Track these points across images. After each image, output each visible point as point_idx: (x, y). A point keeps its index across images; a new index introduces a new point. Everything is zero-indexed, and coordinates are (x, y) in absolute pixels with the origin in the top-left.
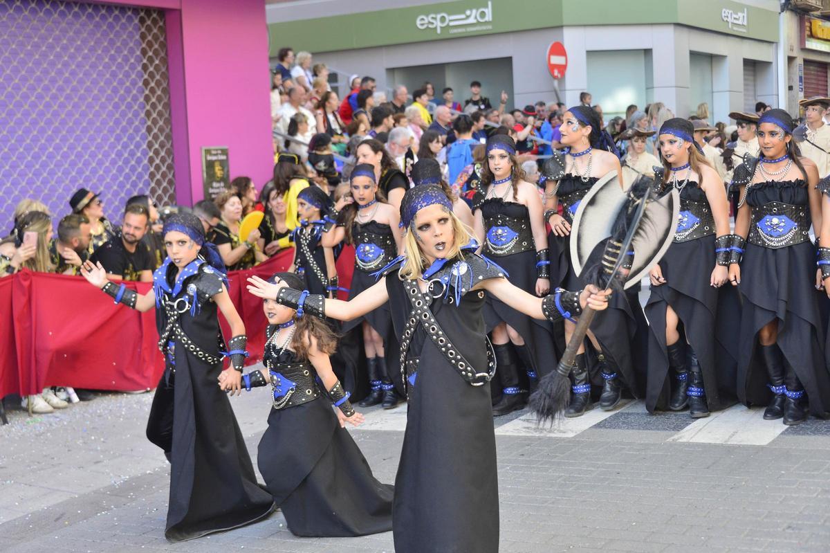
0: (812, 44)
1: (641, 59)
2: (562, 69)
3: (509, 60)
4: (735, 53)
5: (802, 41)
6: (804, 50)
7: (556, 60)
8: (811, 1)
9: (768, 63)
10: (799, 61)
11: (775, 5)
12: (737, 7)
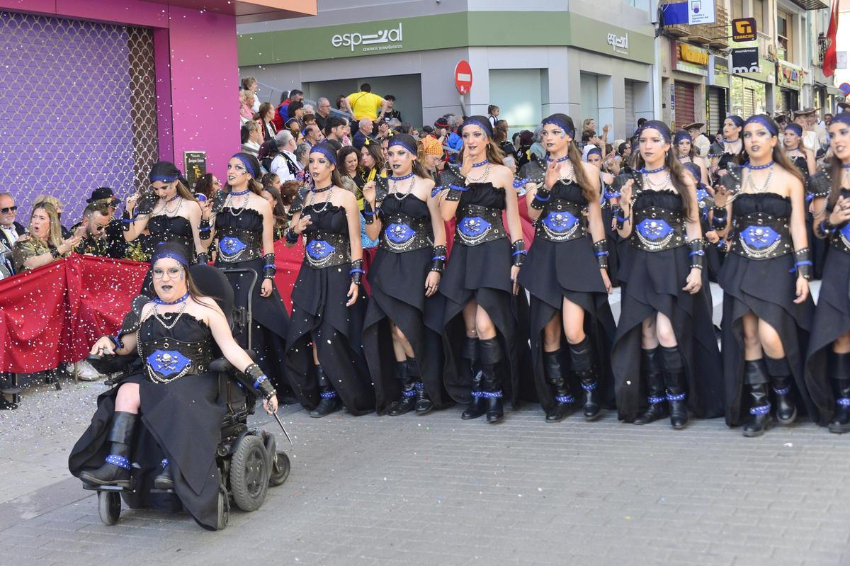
0: (681, 66)
1: (538, 78)
2: (468, 85)
4: (618, 73)
5: (673, 64)
6: (676, 71)
7: (463, 77)
8: (681, 27)
9: (645, 83)
10: (671, 82)
11: (651, 31)
12: (620, 32)
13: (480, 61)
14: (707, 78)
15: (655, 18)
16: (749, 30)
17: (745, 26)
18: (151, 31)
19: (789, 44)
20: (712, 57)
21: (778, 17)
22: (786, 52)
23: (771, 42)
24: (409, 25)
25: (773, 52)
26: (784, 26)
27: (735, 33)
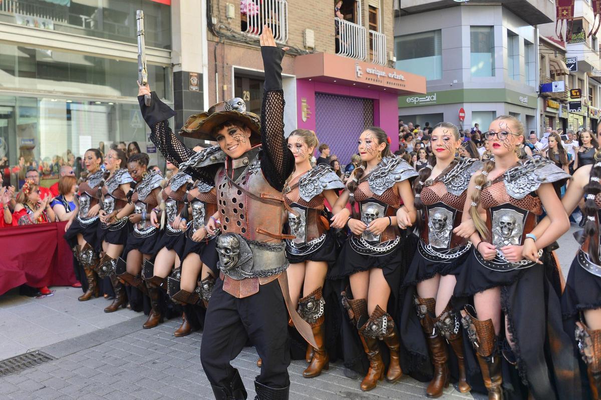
0: (548, 109)
1: (492, 115)
2: (463, 117)
3: (442, 114)
4: (523, 113)
5: (545, 108)
6: (545, 111)
7: (461, 114)
8: (548, 93)
9: (534, 116)
10: (544, 116)
11: (536, 95)
12: (524, 96)
13: (468, 108)
14: (559, 114)
15: (538, 90)
16: (578, 94)
17: (576, 92)
18: (373, 100)
19: (593, 99)
20: (561, 106)
21: (589, 88)
22: (592, 102)
23: (586, 98)
24: (439, 94)
25: (586, 102)
26: (591, 93)
27: (572, 95)
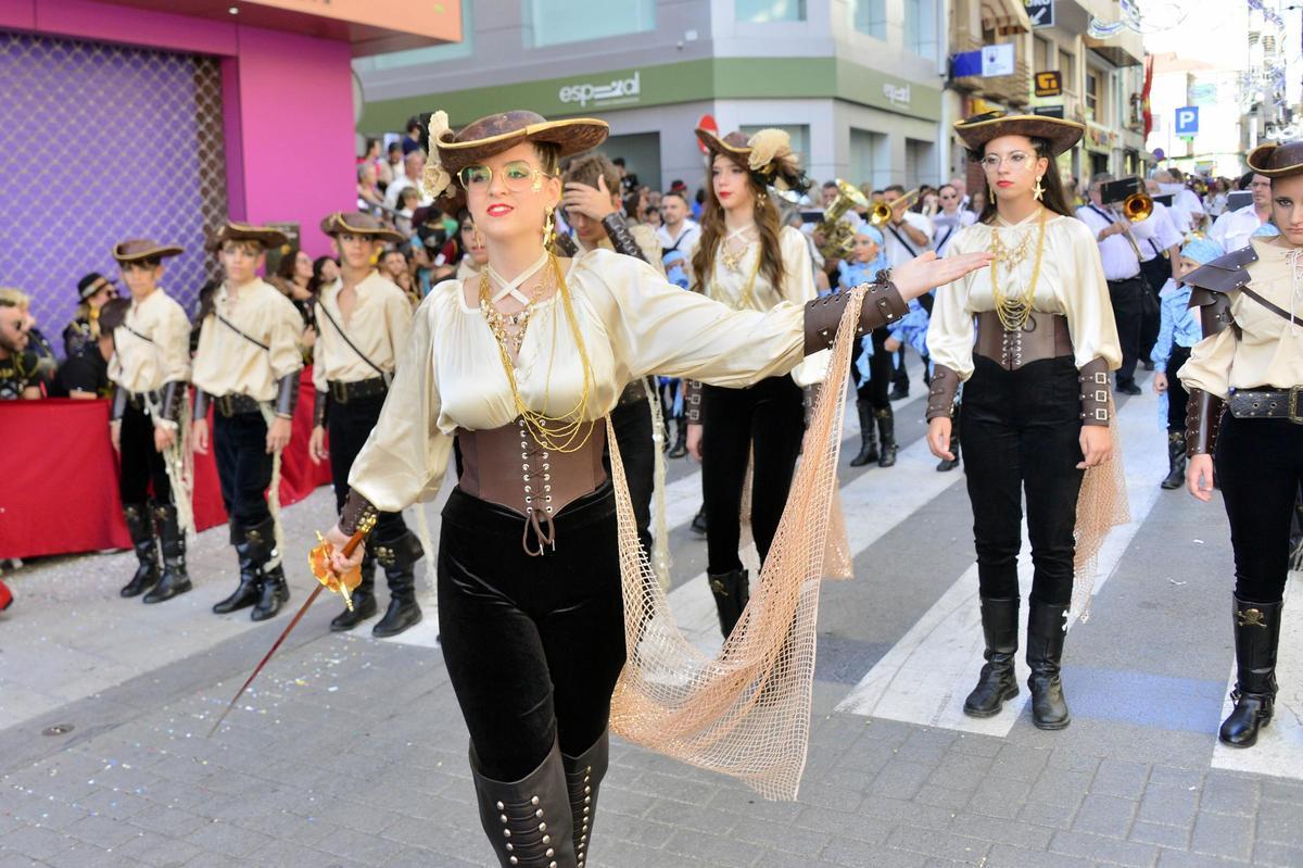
1: (799, 134)
3: (656, 135)
4: (898, 132)
8: (974, 80)
9: (930, 143)
11: (939, 84)
12: (899, 83)
13: (729, 116)
15: (943, 68)
16: (1054, 84)
17: (1050, 80)
19: (1098, 103)
21: (1088, 76)
22: (1094, 114)
23: (1078, 101)
25: (1080, 111)
26: (1092, 85)
27: (1038, 88)
